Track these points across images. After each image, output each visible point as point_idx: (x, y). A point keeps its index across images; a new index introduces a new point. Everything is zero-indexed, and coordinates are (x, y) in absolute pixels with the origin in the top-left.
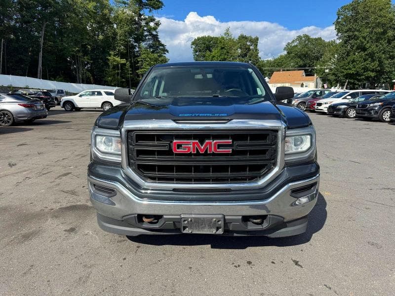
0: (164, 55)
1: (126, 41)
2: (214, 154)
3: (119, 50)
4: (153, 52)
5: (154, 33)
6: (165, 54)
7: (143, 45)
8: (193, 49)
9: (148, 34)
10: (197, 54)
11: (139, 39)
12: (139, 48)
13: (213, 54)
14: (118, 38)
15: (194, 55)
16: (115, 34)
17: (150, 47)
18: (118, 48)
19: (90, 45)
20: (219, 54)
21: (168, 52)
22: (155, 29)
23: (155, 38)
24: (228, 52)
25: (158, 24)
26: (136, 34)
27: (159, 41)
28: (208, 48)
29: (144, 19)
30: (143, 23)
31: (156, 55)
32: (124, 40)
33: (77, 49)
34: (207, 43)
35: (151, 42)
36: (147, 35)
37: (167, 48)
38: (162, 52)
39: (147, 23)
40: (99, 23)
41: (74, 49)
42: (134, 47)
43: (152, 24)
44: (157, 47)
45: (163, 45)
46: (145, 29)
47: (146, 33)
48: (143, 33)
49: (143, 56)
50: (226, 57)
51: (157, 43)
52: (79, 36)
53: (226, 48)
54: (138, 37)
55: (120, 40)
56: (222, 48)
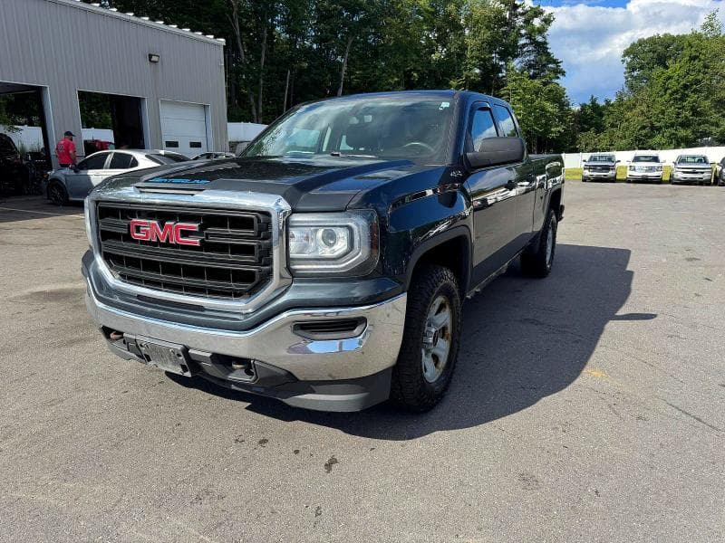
0: (556, 81)
1: (482, 60)
2: (176, 246)
3: (467, 77)
4: (533, 77)
5: (539, 39)
6: (558, 78)
7: (516, 64)
8: (625, 65)
9: (528, 41)
10: (635, 73)
11: (510, 52)
12: (507, 70)
13: (669, 72)
14: (468, 54)
15: (627, 78)
16: (463, 48)
17: (530, 66)
18: (465, 73)
19: (418, 71)
20: (682, 72)
21: (563, 73)
22: (541, 31)
23: (541, 48)
24: (706, 67)
25: (548, 21)
26: (503, 45)
27: (549, 54)
28: (662, 61)
29: (522, 14)
30: (520, 21)
31: (537, 82)
32: (477, 58)
33: (396, 79)
34: (660, 49)
35: (532, 58)
36: (524, 45)
37: (562, 66)
38: (552, 75)
39: (527, 22)
40: (439, 30)
41: (390, 80)
42: (498, 69)
43: (537, 22)
44: (544, 66)
45: (555, 62)
46: (523, 32)
47: (522, 41)
48: (516, 42)
49: (510, 86)
50: (700, 77)
51: (544, 58)
52: (402, 57)
53: (702, 57)
54: (507, 49)
55: (472, 58)
56: (693, 58)
